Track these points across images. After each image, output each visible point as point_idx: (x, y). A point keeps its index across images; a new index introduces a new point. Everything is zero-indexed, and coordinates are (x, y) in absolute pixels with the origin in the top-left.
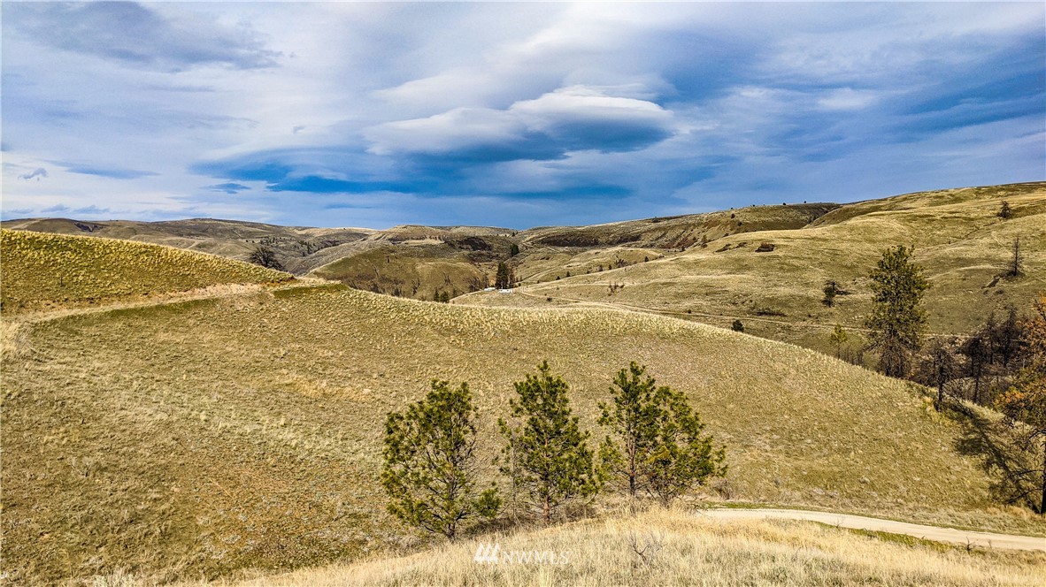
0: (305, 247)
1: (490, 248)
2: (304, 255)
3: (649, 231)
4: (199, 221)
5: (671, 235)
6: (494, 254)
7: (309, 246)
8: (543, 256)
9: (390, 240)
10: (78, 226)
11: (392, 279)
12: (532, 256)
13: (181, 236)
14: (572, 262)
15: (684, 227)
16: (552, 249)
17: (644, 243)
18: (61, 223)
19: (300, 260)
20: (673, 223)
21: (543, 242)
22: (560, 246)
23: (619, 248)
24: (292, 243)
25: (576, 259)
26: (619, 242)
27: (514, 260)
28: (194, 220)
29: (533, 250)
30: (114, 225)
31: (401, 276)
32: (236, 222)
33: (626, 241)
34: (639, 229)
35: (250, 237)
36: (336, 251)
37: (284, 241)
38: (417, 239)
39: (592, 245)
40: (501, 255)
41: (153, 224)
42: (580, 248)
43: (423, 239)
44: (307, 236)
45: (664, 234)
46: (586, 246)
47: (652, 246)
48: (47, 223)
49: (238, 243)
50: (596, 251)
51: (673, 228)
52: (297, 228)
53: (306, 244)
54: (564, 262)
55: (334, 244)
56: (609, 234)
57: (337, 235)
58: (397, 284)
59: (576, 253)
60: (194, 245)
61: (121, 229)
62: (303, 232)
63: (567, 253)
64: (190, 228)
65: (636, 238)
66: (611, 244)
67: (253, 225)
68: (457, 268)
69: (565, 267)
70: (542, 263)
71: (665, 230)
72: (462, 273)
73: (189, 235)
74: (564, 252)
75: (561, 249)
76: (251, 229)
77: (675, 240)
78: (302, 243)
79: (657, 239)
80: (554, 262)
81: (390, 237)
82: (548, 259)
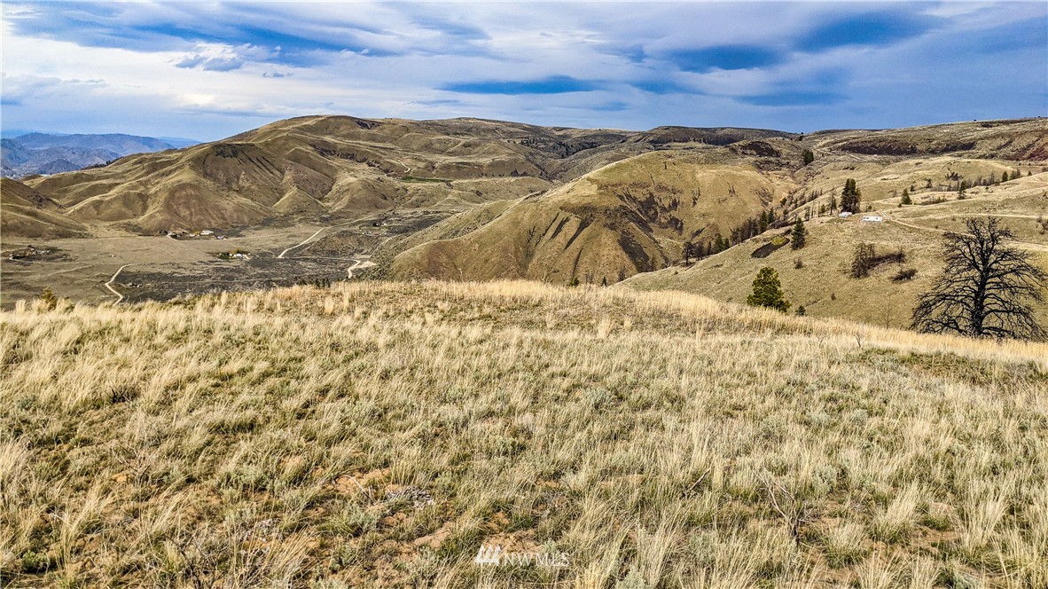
0: (564, 149)
1: (778, 154)
2: (563, 157)
3: (987, 137)
4: (463, 120)
5: (1020, 143)
6: (784, 162)
7: (567, 148)
8: (845, 165)
9: (651, 142)
10: (358, 123)
11: (670, 188)
12: (831, 165)
13: (448, 134)
14: (886, 174)
15: (1038, 134)
16: (856, 157)
17: (981, 153)
18: (345, 120)
19: (559, 161)
20: (1019, 128)
21: (844, 149)
22: (865, 153)
23: (946, 158)
24: (551, 144)
25: (889, 170)
26: (945, 151)
27: (809, 169)
28: (459, 119)
29: (831, 158)
30: (389, 123)
31: (679, 185)
32: (498, 121)
33: (954, 149)
34: (970, 136)
35: (511, 137)
36: (594, 153)
37: (543, 142)
38: (680, 142)
39: (908, 153)
40: (792, 163)
41: (423, 122)
42: (893, 157)
43: (686, 141)
44: (565, 136)
45: (1010, 142)
46: (899, 154)
47: (992, 156)
48: (331, 120)
49: (501, 143)
50: (917, 161)
51: (1021, 134)
52: (555, 128)
53: (564, 145)
54: (874, 174)
55: (592, 146)
56: (930, 141)
57: (595, 136)
58: (675, 193)
59: (888, 163)
60: (460, 144)
61: (395, 126)
62: (561, 133)
63: (877, 162)
64: (456, 127)
65: (969, 146)
66: (934, 152)
67: (513, 125)
68: (743, 177)
69: (879, 180)
70: (845, 174)
71: (1011, 138)
72: (749, 182)
73: (456, 134)
74: (873, 161)
75: (868, 157)
76: (512, 129)
77: (1025, 150)
78: (561, 144)
79: (999, 148)
80: (861, 173)
81: (651, 138)
82: (853, 169)
